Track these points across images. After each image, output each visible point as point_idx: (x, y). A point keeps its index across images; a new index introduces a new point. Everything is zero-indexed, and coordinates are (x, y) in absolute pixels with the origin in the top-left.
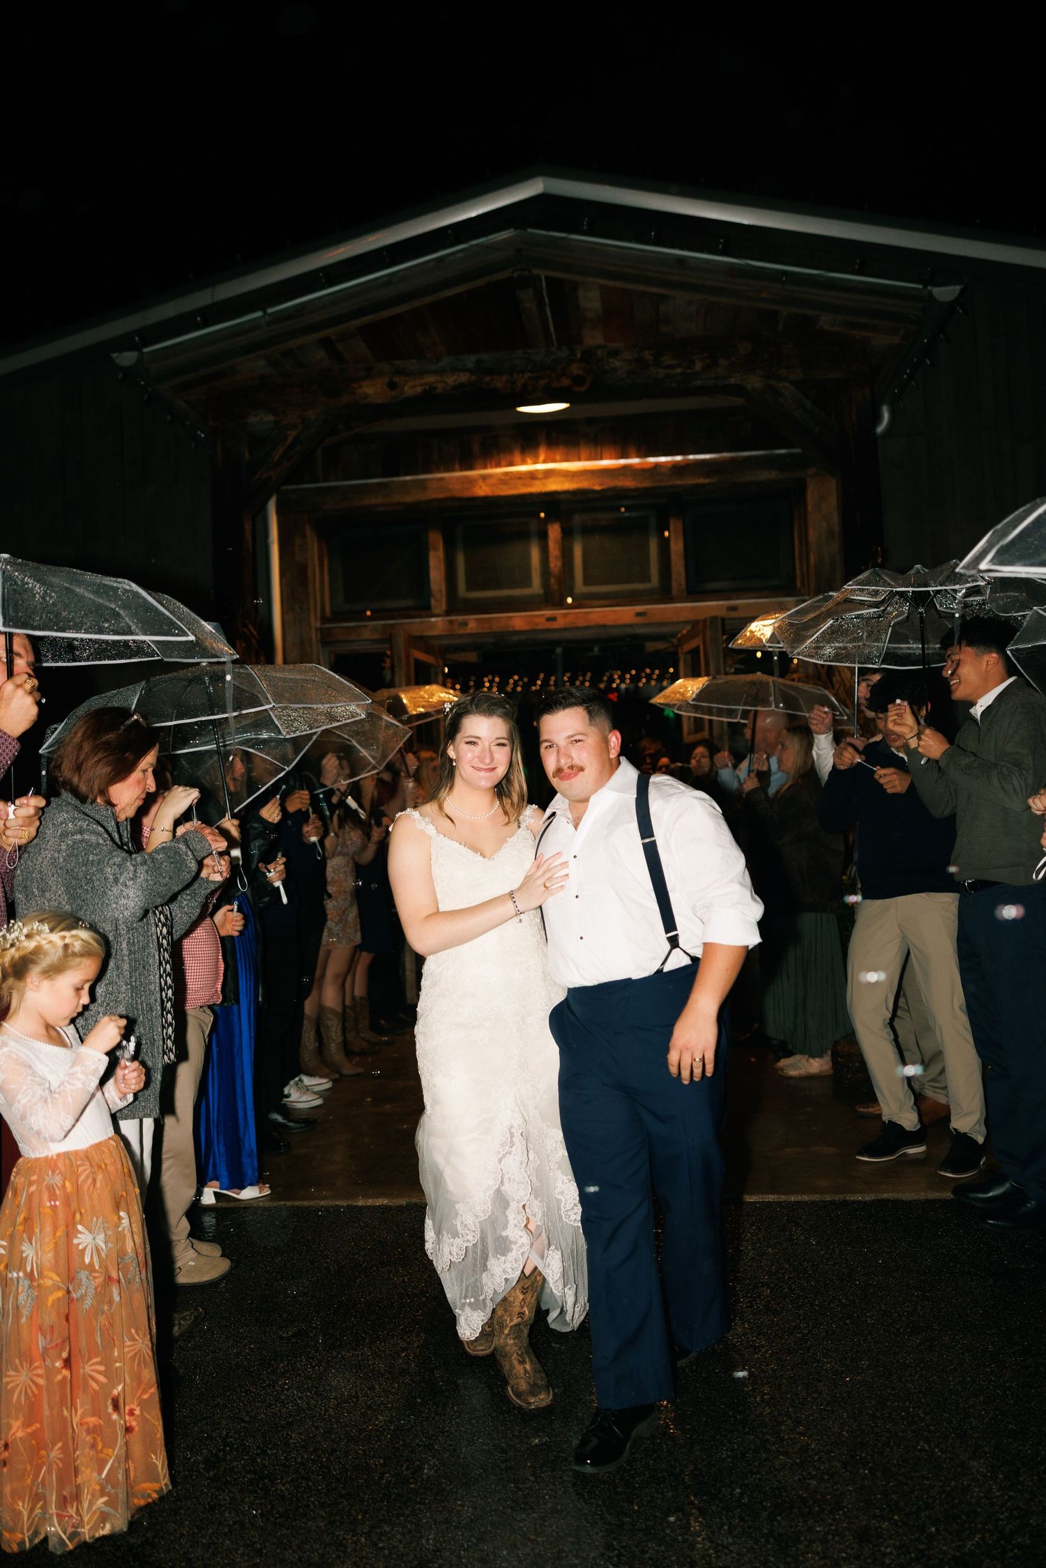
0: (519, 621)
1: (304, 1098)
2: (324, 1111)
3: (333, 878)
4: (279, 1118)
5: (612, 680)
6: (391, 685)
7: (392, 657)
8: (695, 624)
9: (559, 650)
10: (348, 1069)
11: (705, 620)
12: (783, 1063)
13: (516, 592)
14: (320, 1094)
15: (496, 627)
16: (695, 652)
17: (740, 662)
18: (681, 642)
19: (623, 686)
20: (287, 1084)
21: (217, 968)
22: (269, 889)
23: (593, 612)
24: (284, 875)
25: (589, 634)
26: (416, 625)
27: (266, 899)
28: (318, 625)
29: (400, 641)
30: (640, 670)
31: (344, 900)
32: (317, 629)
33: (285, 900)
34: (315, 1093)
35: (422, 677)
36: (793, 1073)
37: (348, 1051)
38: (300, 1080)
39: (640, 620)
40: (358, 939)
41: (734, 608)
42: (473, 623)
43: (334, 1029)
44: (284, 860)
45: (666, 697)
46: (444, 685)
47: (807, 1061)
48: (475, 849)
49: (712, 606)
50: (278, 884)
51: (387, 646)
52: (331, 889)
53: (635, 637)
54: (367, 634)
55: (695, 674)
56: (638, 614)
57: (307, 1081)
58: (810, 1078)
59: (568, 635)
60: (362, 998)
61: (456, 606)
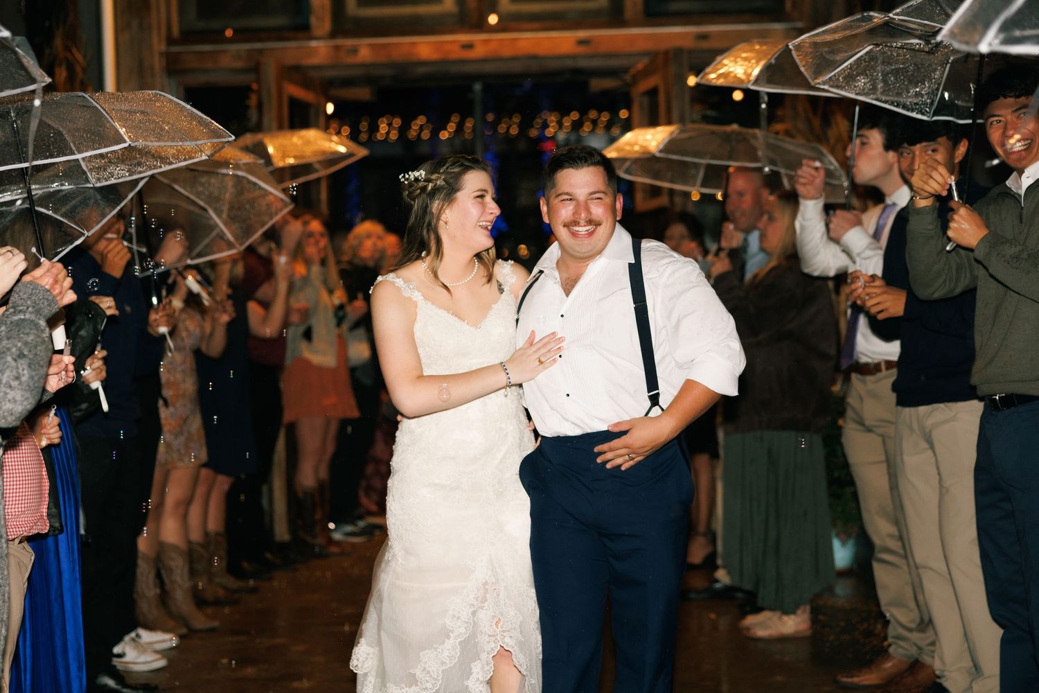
0: (425, 48)
1: (142, 659)
2: (168, 675)
3: (168, 379)
4: (110, 682)
5: (545, 125)
6: (258, 128)
7: (259, 92)
8: (653, 55)
9: (478, 87)
10: (200, 621)
11: (666, 53)
12: (750, 620)
13: (422, 10)
14: (163, 653)
15: (398, 55)
16: (653, 93)
17: (712, 107)
18: (636, 79)
19: (561, 136)
20: (118, 640)
21: (41, 486)
22: (86, 392)
23: (522, 39)
24: (104, 374)
25: (516, 67)
26: (291, 51)
27: (84, 406)
28: (163, 47)
29: (270, 72)
30: (583, 113)
31: (185, 406)
32: (161, 54)
33: (105, 407)
34: (157, 652)
35: (300, 117)
36: (761, 633)
37: (200, 601)
38: (138, 636)
39: (581, 50)
40: (204, 456)
41: (703, 37)
42: (365, 50)
43: (179, 572)
44: (104, 353)
45: (618, 150)
46: (326, 129)
47: (780, 618)
48: (456, 315)
49: (675, 34)
50: (96, 385)
51: (252, 76)
52: (167, 393)
53: (577, 72)
54: (227, 62)
55: (653, 122)
56: (582, 42)
57: (146, 636)
58: (783, 640)
59: (489, 68)
60: (217, 534)
61: (342, 26)
